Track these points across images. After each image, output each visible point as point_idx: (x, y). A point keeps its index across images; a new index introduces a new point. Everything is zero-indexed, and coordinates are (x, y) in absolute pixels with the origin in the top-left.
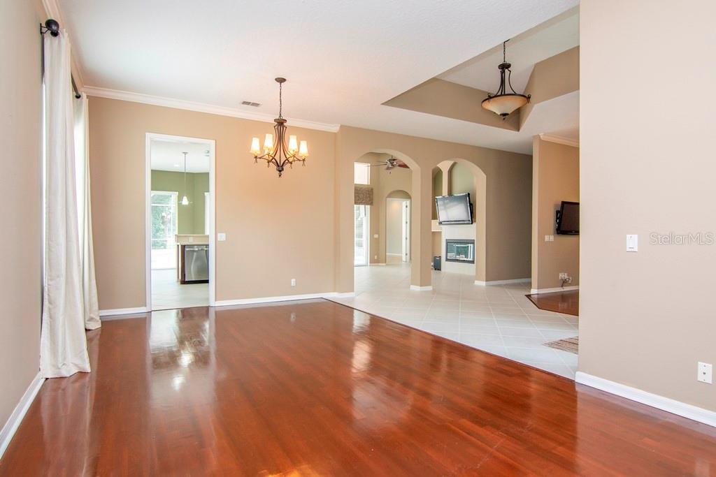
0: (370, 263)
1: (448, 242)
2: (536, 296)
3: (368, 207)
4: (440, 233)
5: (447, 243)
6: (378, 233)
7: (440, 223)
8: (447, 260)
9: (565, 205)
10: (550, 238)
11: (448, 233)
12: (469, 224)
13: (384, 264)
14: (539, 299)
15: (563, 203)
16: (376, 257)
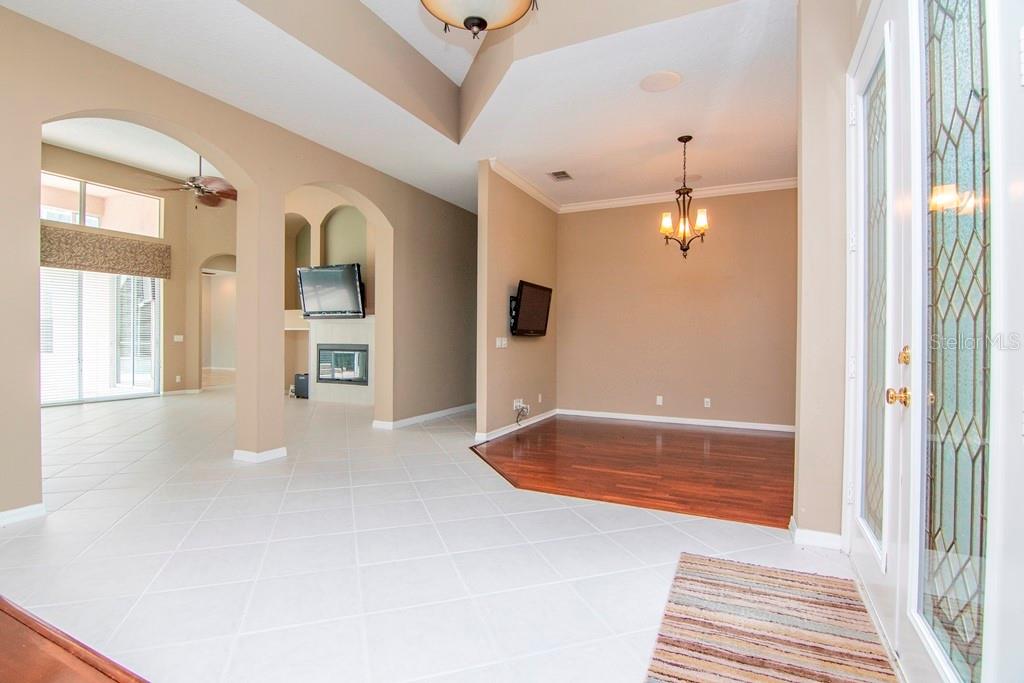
0: (165, 390)
1: (321, 349)
2: (484, 446)
3: (160, 282)
4: (306, 333)
5: (319, 351)
6: (182, 332)
7: (307, 315)
8: (320, 380)
9: (525, 287)
10: (503, 342)
11: (321, 333)
12: (358, 317)
13: (197, 391)
14: (489, 452)
15: (522, 284)
16: (178, 379)
